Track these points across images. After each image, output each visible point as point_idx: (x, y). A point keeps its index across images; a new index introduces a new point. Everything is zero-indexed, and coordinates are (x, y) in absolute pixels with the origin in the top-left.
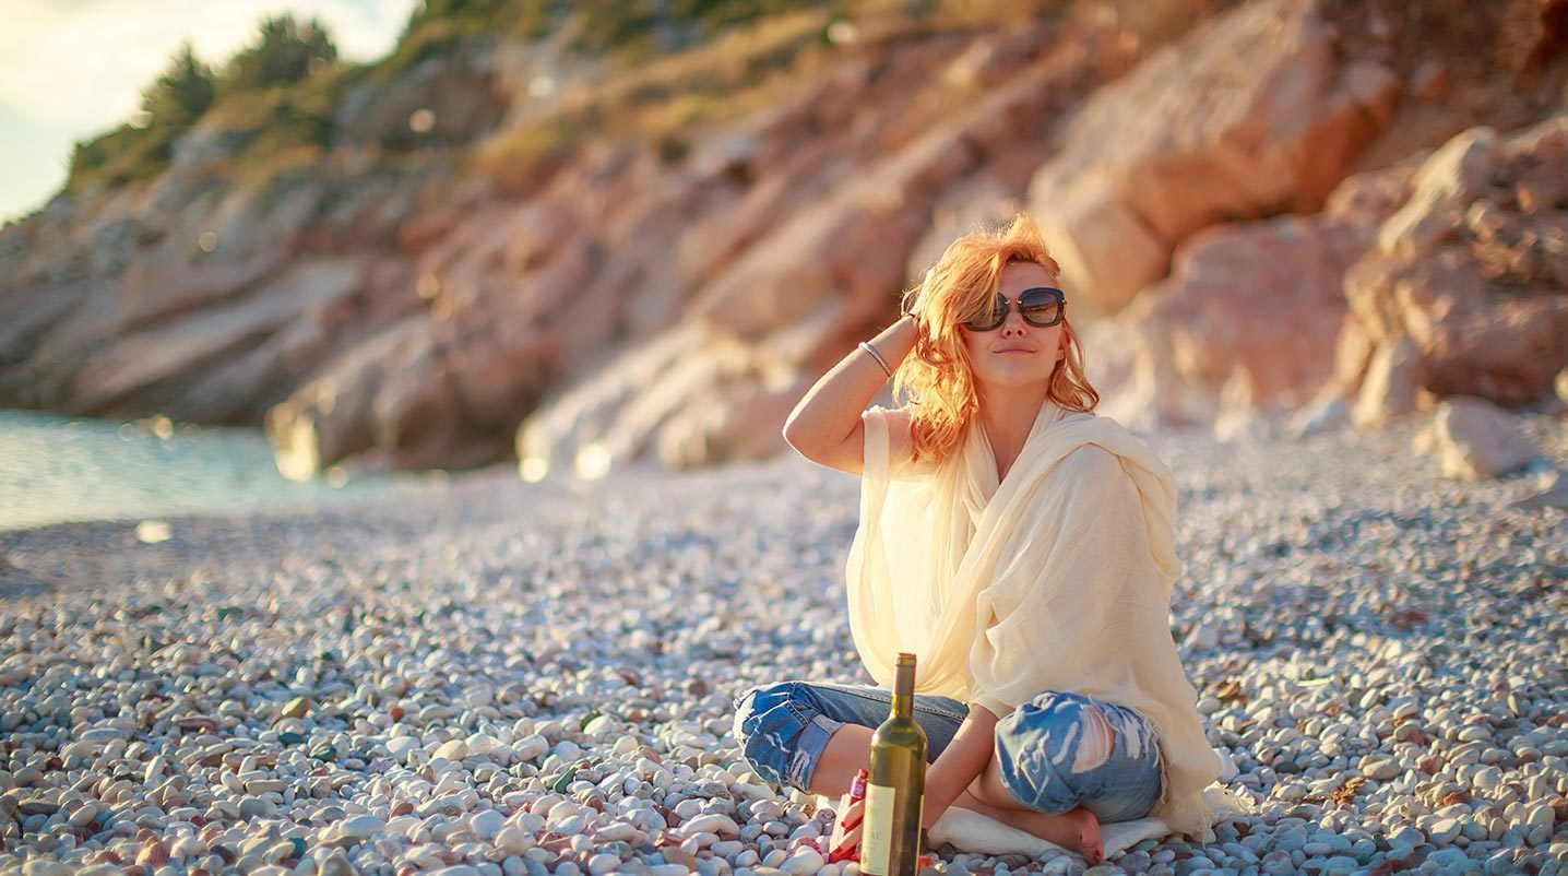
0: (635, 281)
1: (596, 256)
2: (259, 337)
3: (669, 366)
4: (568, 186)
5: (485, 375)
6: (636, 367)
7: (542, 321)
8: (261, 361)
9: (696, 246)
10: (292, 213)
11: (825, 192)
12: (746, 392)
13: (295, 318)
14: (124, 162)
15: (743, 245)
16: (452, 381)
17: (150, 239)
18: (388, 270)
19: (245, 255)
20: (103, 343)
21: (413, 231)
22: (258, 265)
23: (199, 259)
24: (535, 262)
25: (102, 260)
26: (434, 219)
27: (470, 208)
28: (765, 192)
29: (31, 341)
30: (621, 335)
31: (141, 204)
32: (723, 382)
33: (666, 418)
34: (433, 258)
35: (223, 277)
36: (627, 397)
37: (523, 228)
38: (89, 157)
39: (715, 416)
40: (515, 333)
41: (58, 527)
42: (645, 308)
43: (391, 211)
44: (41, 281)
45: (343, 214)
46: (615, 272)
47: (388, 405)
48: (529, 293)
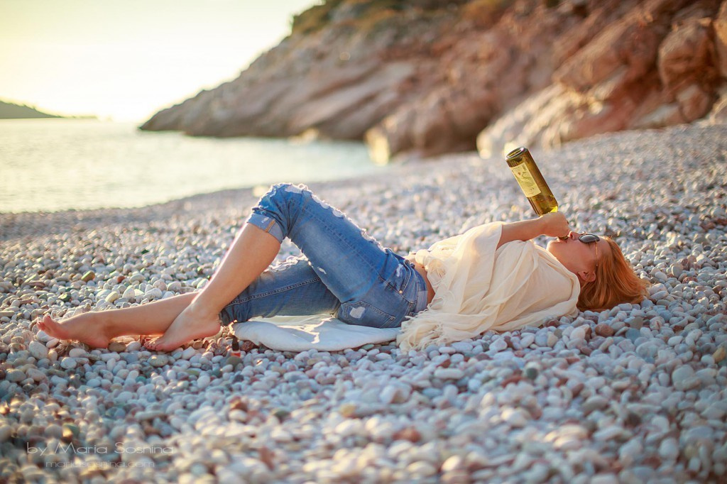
0: (533, 63)
1: (514, 53)
2: (369, 99)
3: (547, 103)
4: (507, 20)
5: (462, 110)
6: (532, 105)
7: (489, 86)
8: (370, 109)
9: (560, 46)
10: (383, 41)
11: (620, 17)
12: (580, 115)
13: (384, 90)
14: (310, 22)
15: (582, 44)
16: (448, 115)
17: (320, 56)
18: (427, 65)
19: (361, 61)
20: (297, 106)
21: (438, 46)
22: (370, 65)
23: (342, 64)
24: (490, 57)
25: (300, 67)
26: (447, 40)
27: (463, 34)
28: (592, 19)
29: (271, 104)
30: (527, 90)
31: (316, 41)
32: (570, 110)
33: (544, 128)
34: (447, 58)
35: (353, 72)
36: (528, 119)
37: (486, 42)
38: (298, 21)
39: (565, 128)
40: (478, 93)
42: (537, 78)
43: (427, 38)
44: (273, 79)
45: (405, 40)
46: (524, 60)
47: (420, 127)
48: (484, 72)
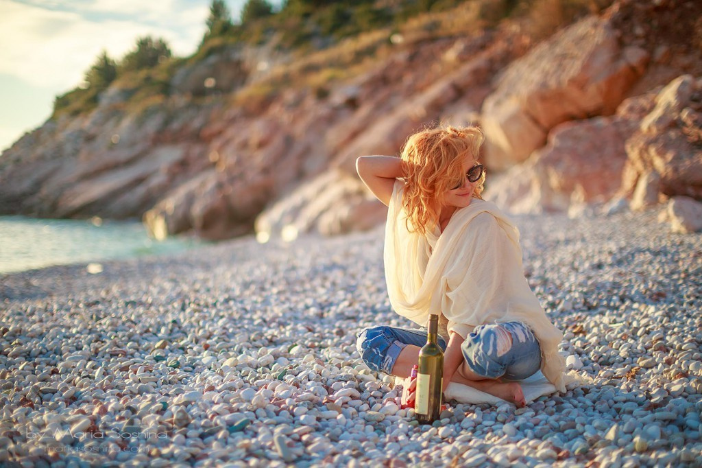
0: (307, 152)
1: (289, 141)
2: (139, 181)
3: (323, 190)
4: (275, 110)
5: (239, 194)
6: (308, 190)
7: (266, 171)
8: (140, 191)
9: (333, 136)
10: (152, 125)
11: (391, 110)
12: (357, 201)
13: (155, 172)
14: (77, 105)
15: (355, 135)
16: (226, 199)
17: (90, 138)
18: (196, 150)
19: (132, 144)
20: (70, 185)
21: (207, 132)
22: (138, 148)
23: (112, 147)
24: (262, 145)
25: (69, 148)
26: (216, 127)
27: (232, 121)
28: (364, 111)
29: (38, 184)
30: (301, 176)
31: (86, 123)
32: (347, 196)
33: (322, 213)
34: (216, 144)
35: (123, 155)
36: (305, 204)
37: (256, 130)
38: (62, 102)
39: (344, 212)
40: (254, 177)
41: (52, 267)
42: (311, 164)
43: (197, 123)
44: (42, 158)
45: (176, 125)
46: (298, 148)
47: (198, 210)
48: (260, 158)
